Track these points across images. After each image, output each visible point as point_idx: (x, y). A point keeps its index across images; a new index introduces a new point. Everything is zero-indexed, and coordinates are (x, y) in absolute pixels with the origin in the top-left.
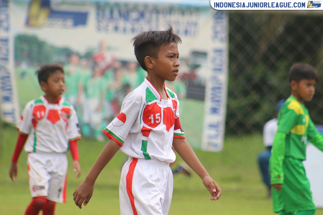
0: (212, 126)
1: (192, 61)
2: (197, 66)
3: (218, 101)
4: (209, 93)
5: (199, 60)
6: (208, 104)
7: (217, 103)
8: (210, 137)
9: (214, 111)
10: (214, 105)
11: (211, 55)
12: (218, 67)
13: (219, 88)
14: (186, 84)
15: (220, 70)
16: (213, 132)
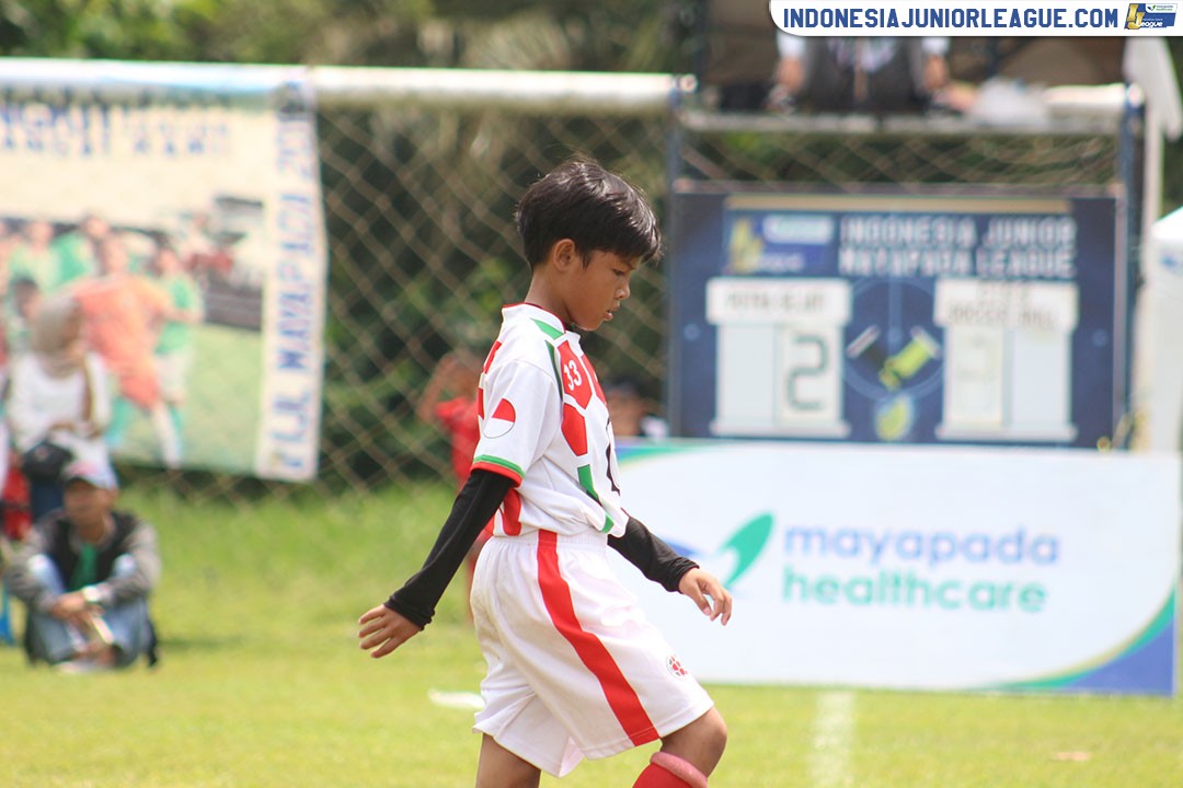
0: (286, 406)
1: (219, 221)
2: (236, 237)
3: (300, 334)
4: (272, 311)
5: (239, 222)
6: (272, 342)
7: (297, 340)
8: (280, 437)
9: (291, 360)
10: (291, 344)
11: (273, 207)
12: (301, 241)
13: (302, 299)
14: (201, 284)
15: (304, 247)
16: (287, 423)
